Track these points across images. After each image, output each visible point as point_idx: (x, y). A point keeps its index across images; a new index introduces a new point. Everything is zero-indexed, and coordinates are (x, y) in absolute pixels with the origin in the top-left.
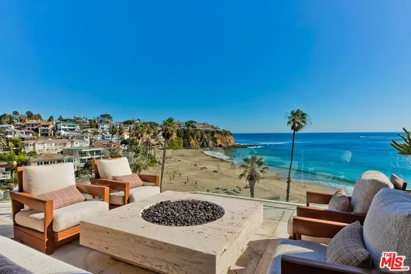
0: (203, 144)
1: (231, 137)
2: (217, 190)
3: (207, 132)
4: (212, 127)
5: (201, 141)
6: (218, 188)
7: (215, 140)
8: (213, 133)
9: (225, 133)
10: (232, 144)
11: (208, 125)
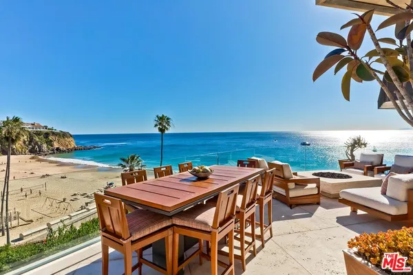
0: (33, 148)
1: (71, 139)
2: (74, 197)
3: (38, 134)
4: (46, 127)
5: (30, 144)
6: (75, 195)
7: (50, 143)
8: (47, 135)
9: (64, 135)
10: (72, 146)
11: (40, 126)
